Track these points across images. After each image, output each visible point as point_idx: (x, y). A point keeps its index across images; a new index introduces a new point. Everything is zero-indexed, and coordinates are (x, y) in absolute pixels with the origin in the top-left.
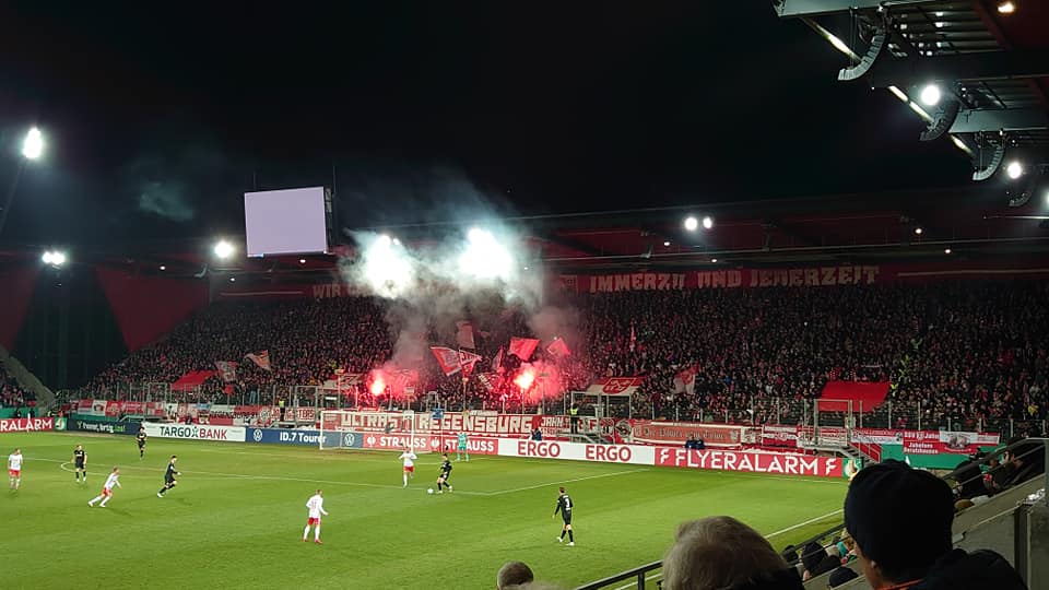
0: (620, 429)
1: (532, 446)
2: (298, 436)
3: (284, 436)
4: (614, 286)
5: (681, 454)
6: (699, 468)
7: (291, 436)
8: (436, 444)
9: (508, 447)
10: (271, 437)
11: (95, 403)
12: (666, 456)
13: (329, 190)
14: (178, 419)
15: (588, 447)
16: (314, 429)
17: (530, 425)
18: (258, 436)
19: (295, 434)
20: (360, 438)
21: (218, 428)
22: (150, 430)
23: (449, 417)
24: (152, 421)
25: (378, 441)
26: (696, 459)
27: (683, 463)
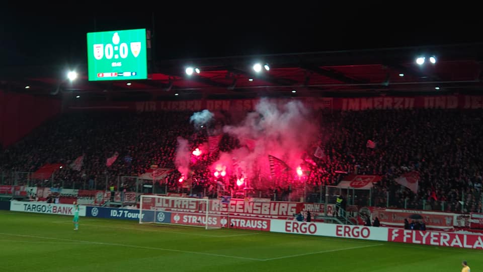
0: (363, 214)
1: (296, 226)
2: (124, 214)
3: (114, 213)
4: (360, 107)
5: (408, 234)
6: (422, 244)
7: (119, 213)
8: (224, 222)
9: (278, 226)
10: (104, 214)
12: (397, 235)
13: (149, 31)
14: (37, 199)
15: (338, 227)
16: (135, 208)
17: (294, 210)
19: (121, 212)
20: (169, 217)
21: (66, 206)
22: (16, 206)
23: (234, 202)
24: (19, 199)
25: (182, 219)
26: (419, 237)
27: (409, 240)
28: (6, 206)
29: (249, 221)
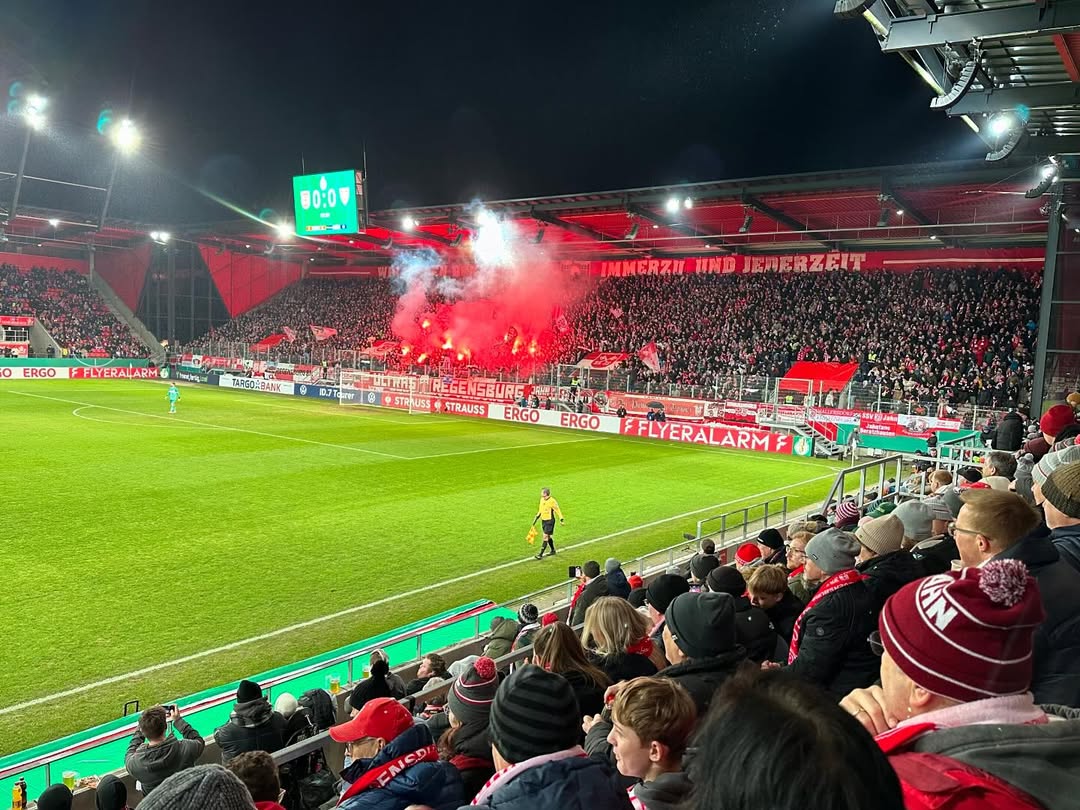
0: (598, 400)
1: (516, 412)
2: (333, 392)
3: (322, 392)
6: (659, 438)
7: (328, 392)
8: (438, 405)
9: (496, 412)
10: (313, 392)
11: (195, 357)
12: (630, 426)
13: (364, 176)
15: (563, 415)
17: (522, 393)
18: (303, 391)
19: (331, 390)
21: (275, 383)
22: (226, 380)
23: (456, 382)
24: (231, 374)
26: (656, 430)
27: (645, 432)
28: (214, 380)
29: (464, 406)
